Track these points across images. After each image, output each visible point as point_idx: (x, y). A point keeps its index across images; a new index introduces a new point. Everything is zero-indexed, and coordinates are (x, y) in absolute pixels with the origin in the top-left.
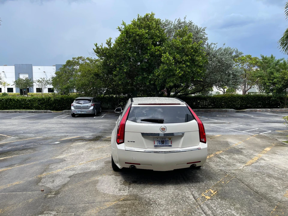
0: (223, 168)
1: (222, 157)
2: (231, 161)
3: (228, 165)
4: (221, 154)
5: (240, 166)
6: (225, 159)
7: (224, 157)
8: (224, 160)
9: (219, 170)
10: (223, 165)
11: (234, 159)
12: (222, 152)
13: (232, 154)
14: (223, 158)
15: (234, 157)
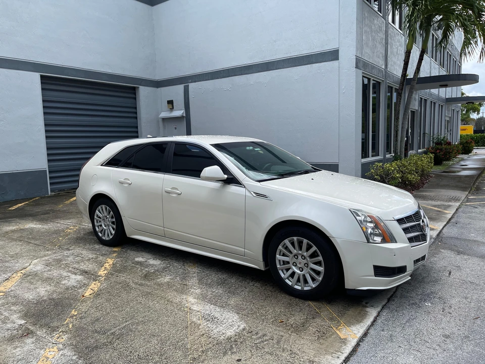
0: (66, 253)
1: (79, 277)
2: (55, 273)
3: (59, 261)
4: (86, 286)
5: (36, 266)
6: (69, 274)
7: (73, 276)
8: (70, 269)
9: (72, 250)
10: (69, 259)
11: (48, 280)
12: (87, 294)
13: (54, 296)
14: (76, 274)
15: (49, 288)
